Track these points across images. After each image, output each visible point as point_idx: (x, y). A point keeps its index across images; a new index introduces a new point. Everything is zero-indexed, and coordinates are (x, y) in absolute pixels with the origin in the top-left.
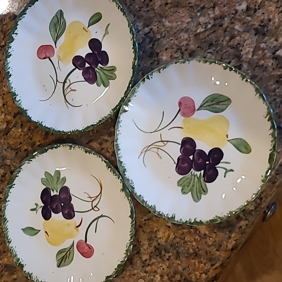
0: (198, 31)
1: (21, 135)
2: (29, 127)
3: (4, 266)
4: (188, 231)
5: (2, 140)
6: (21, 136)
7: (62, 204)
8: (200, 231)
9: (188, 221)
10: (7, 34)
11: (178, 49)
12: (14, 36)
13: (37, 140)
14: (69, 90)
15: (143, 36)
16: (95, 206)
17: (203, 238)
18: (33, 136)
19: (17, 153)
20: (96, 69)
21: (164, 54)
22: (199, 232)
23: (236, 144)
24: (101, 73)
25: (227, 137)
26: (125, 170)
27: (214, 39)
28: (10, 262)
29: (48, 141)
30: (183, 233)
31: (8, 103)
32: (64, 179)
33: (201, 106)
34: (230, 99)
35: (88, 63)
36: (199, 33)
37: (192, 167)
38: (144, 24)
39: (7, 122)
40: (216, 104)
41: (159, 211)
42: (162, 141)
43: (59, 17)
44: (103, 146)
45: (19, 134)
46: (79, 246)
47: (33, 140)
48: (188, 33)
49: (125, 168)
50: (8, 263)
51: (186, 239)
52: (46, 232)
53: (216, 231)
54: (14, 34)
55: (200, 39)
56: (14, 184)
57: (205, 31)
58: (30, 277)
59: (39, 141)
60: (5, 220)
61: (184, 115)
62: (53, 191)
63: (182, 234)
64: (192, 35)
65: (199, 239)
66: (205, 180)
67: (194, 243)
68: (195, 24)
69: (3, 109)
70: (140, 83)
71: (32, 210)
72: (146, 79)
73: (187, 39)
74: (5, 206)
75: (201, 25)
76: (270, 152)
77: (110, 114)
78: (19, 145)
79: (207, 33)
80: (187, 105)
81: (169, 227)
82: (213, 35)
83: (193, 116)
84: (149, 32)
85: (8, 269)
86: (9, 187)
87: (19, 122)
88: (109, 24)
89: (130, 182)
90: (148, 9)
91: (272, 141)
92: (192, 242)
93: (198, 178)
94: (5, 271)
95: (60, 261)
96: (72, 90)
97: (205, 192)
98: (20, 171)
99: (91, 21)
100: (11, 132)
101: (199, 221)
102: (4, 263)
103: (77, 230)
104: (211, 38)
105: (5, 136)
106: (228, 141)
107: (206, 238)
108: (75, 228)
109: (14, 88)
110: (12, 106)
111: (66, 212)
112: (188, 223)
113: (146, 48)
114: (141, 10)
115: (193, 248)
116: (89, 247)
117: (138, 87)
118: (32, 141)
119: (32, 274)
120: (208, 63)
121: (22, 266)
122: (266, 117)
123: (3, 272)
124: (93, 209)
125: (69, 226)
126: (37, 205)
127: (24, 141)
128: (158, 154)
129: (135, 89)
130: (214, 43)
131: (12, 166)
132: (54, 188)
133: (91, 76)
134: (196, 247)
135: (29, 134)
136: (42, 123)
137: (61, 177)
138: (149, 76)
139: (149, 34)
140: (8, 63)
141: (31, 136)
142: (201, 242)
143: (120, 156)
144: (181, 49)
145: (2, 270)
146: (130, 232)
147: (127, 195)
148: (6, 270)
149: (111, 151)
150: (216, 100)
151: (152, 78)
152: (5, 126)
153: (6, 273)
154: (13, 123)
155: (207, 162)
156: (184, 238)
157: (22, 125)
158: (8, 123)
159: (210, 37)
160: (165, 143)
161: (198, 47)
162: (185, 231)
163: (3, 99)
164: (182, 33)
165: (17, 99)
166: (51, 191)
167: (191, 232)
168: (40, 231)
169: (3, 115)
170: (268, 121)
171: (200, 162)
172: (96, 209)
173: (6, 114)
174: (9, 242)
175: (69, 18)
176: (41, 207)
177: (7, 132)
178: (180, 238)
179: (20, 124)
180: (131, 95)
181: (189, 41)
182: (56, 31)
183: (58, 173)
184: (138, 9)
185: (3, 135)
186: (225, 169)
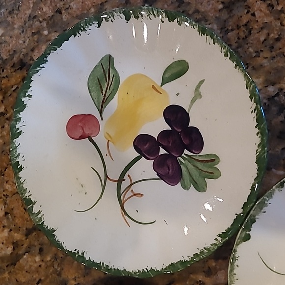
1: (40, 266)
2: (55, 254)
5: (6, 275)
6: (40, 269)
10: (9, 93)
12: (25, 100)
14: (129, 193)
15: (265, 101)
20: (180, 158)
24: (190, 166)
29: (91, 279)
31: (15, 212)
35: (164, 148)
38: (266, 80)
39: (13, 243)
43: (106, 67)
45: (36, 265)
54: (25, 96)
59: (75, 279)
69: (5, 221)
77: (215, 244)
84: (277, 95)
87: (36, 243)
88: (202, 81)
90: (274, 54)
96: (135, 194)
99: (167, 76)
100: (21, 261)
105: (11, 269)
109: (27, 191)
110: (22, 217)
113: (273, 122)
114: (259, 57)
117: (271, 196)
118: (61, 279)
127: (47, 277)
133: (170, 171)
136: (83, 253)
139: (276, 98)
140: (16, 148)
141: (59, 269)
152: (9, 250)
154: (25, 245)
157: (41, 250)
158: (16, 245)
163: (5, 204)
165: (35, 211)
169: (6, 231)
173: (11, 230)
175: (124, 70)
177: (13, 260)
179: (38, 248)
182: (102, 90)
184: (254, 55)
185: (7, 266)
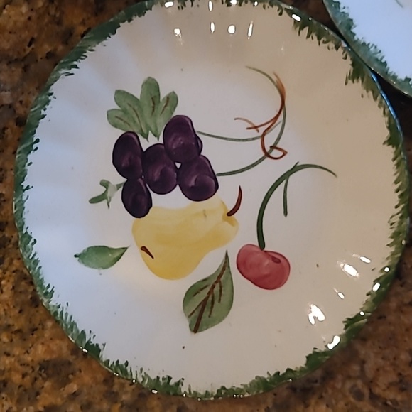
3: (38, 369)
7: (178, 165)
13: (76, 21)
16: (273, 147)
18: (63, 13)
19: (25, 69)
26: (350, 24)
28: (53, 352)
32: (172, 100)
46: (244, 263)
47: (66, 23)
49: (351, 17)
50: (48, 358)
52: (144, 249)
56: (37, 141)
58: (124, 371)
60: (25, 239)
62: (146, 136)
71: (95, 200)
74: (22, 203)
78: (29, 45)
85: (50, 371)
86: (25, 149)
89: (372, 49)
94: (45, 380)
95: (197, 313)
98: (48, 102)
102: (36, 359)
103: (233, 223)
108: (224, 219)
111: (192, 183)
116: (274, 259)
119: (127, 363)
121: (95, 350)
123: (38, 383)
124: (267, 155)
125: (205, 216)
126: (105, 184)
131: (18, 105)
132: (149, 129)
135: (52, 12)
137: (163, 95)
145: (36, 379)
146: (396, 182)
147: (368, 86)
148: (44, 375)
153: (47, 384)
166: (140, 137)
168: (125, 249)
172: (275, 153)
174: (49, 295)
176: (119, 186)
183: (151, 86)
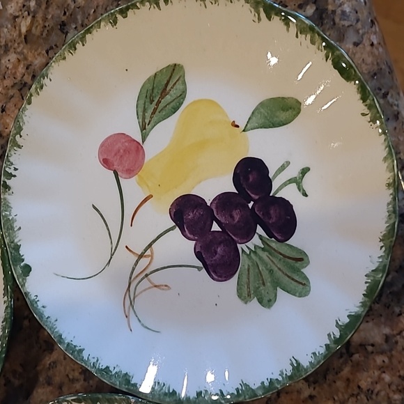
0: (24, 30)
4: (352, 366)
8: (371, 342)
9: (328, 343)
11: (20, 90)
17: (391, 350)
21: (8, 121)
22: (373, 345)
23: (262, 121)
25: (237, 126)
27: (59, 12)
30: (348, 380)
33: (143, 128)
34: (175, 65)
36: (29, 31)
37: (235, 243)
40: (162, 97)
41: (259, 384)
42: (141, 256)
44: (57, 380)
48: (12, 50)
51: (364, 384)
53: (397, 310)
55: (38, 37)
57: (34, 17)
61: (131, 172)
63: (348, 386)
64: (22, 46)
65: (386, 360)
66: (279, 238)
67: (387, 377)
68: (9, 26)
70: (5, 199)
72: (8, 182)
73: (19, 61)
75: (18, 17)
76: (330, 62)
79: (39, 16)
80: (119, 151)
81: (311, 397)
82: (50, 10)
83: (147, 159)
91: (313, 42)
92: (380, 379)
93: (263, 249)
97: (301, 260)
101: (348, 320)
104: (52, 17)
106: (244, 131)
107: (397, 342)
112: (333, 346)
115: (394, 387)
120: (79, 46)
122: (259, 19)
128: (156, 286)
129: (6, 216)
130: (64, 18)
134: (397, 380)
138: (7, 169)
142: (395, 361)
143: (92, 361)
144: (26, 83)
149: (77, 374)
150: (155, 91)
151: (16, 169)
155: (250, 205)
156: (359, 387)
159: (50, 17)
160: (148, 252)
161: (47, 52)
162: (346, 371)
164: (3, 61)
167: (358, 364)
170: (269, 18)
171: (237, 218)
178: (353, 395)
180: (9, 235)
181: (26, 59)
186: (291, 181)
